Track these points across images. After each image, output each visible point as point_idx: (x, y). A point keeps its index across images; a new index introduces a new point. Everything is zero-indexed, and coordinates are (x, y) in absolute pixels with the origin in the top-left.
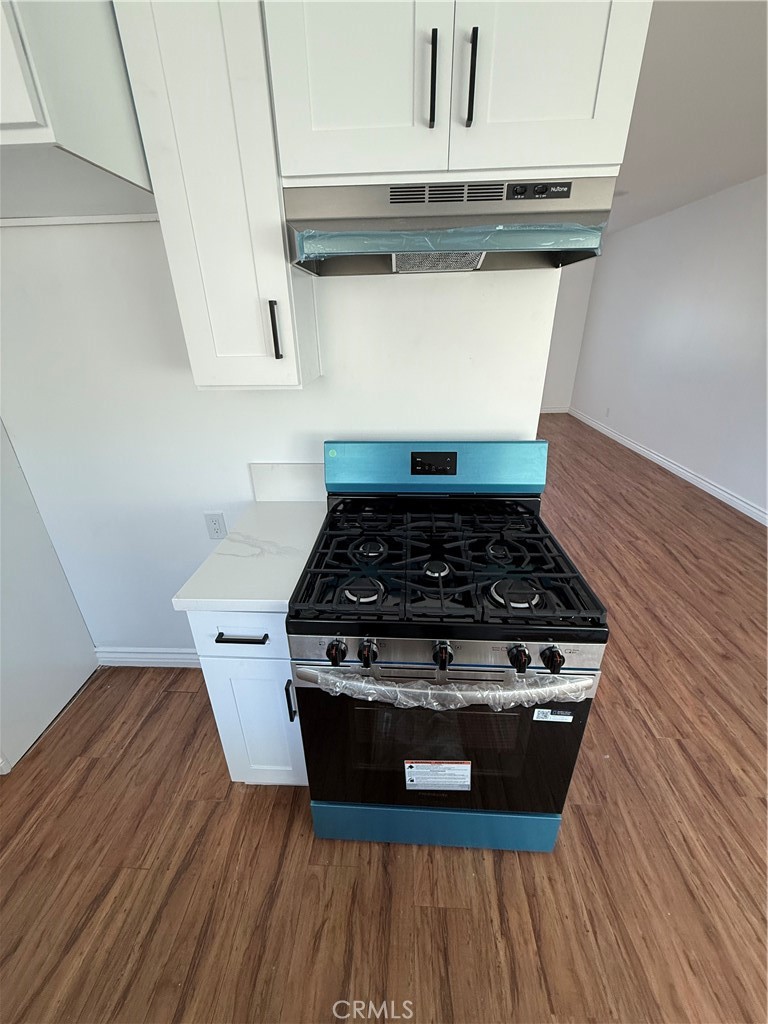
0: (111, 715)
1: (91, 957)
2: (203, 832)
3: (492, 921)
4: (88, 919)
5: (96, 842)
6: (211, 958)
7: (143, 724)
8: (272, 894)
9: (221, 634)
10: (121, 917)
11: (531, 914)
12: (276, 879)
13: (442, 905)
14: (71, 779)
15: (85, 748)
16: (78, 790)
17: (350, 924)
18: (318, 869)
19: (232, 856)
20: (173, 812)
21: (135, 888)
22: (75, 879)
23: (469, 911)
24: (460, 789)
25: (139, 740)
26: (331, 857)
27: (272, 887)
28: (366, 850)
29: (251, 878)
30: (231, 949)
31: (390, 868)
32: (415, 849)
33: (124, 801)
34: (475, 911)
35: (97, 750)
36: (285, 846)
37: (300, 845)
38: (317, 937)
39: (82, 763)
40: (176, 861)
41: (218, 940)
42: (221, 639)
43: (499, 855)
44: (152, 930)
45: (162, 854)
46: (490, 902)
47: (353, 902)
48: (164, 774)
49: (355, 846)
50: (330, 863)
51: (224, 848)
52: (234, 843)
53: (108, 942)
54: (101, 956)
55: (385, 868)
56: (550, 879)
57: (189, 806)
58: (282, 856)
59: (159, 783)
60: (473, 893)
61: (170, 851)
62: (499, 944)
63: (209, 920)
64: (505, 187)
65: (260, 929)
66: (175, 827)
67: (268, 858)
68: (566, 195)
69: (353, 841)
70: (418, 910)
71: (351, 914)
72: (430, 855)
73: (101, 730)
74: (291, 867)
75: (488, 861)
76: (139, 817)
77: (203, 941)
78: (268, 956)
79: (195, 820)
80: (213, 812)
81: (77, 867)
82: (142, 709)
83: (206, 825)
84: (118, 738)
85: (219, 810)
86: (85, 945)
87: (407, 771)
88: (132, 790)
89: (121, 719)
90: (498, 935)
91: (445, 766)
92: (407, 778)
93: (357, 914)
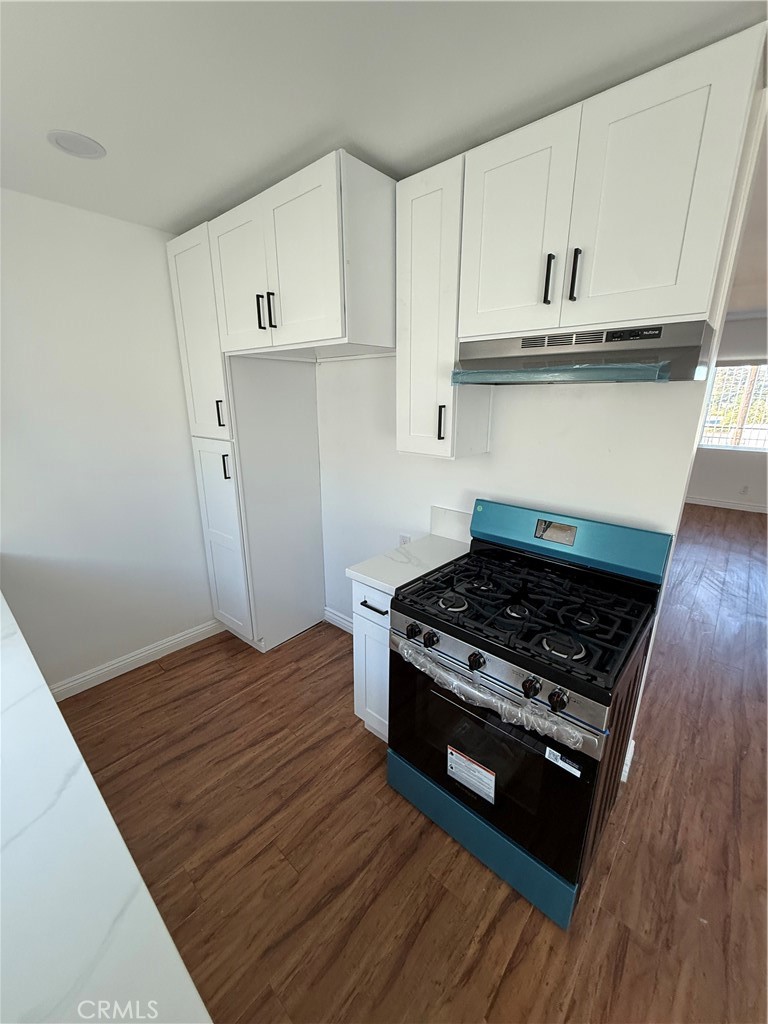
0: (317, 649)
1: (256, 758)
2: (329, 737)
3: (478, 927)
4: (263, 740)
5: (282, 708)
6: (302, 799)
7: (330, 662)
8: (346, 795)
9: (366, 602)
10: (276, 749)
11: (514, 953)
12: (353, 788)
13: (446, 885)
14: (285, 671)
15: (298, 661)
16: (286, 679)
17: (380, 844)
18: (379, 802)
19: (337, 760)
20: (320, 717)
21: (288, 740)
22: (266, 719)
23: (465, 908)
24: (485, 797)
25: (324, 670)
26: (391, 801)
27: (348, 791)
28: (415, 815)
29: (341, 778)
30: (311, 804)
31: (424, 836)
32: (449, 839)
33: (302, 697)
34: (469, 910)
35: (302, 664)
36: (367, 775)
37: (376, 782)
38: (357, 836)
39: (294, 666)
40: (310, 742)
41: (308, 795)
42: (364, 604)
43: (515, 895)
44: (284, 765)
45: (306, 734)
46: (485, 915)
47: (389, 835)
48: (327, 695)
49: (410, 807)
50: (388, 804)
51: (335, 753)
52: (342, 754)
53: (266, 756)
54: (260, 760)
55: (421, 834)
56: (551, 948)
57: (330, 719)
58: (362, 780)
59: (322, 698)
60: (475, 900)
61: (311, 735)
62: (473, 945)
63: (310, 781)
64: (605, 334)
65: (331, 806)
66: (319, 725)
67: (355, 775)
68: (658, 336)
69: (410, 803)
70: (427, 875)
71: (384, 840)
72: (458, 852)
73: (310, 654)
74: (365, 788)
75: (502, 893)
76: (306, 708)
77: (304, 788)
78: (328, 821)
79: (330, 728)
80: (340, 731)
81: (270, 714)
82: (333, 654)
83: (333, 735)
84: (315, 663)
85: (344, 731)
86: (258, 750)
87: (449, 756)
88: (309, 693)
89: (322, 653)
90: (477, 939)
91: (476, 767)
92: (449, 764)
93: (387, 843)
